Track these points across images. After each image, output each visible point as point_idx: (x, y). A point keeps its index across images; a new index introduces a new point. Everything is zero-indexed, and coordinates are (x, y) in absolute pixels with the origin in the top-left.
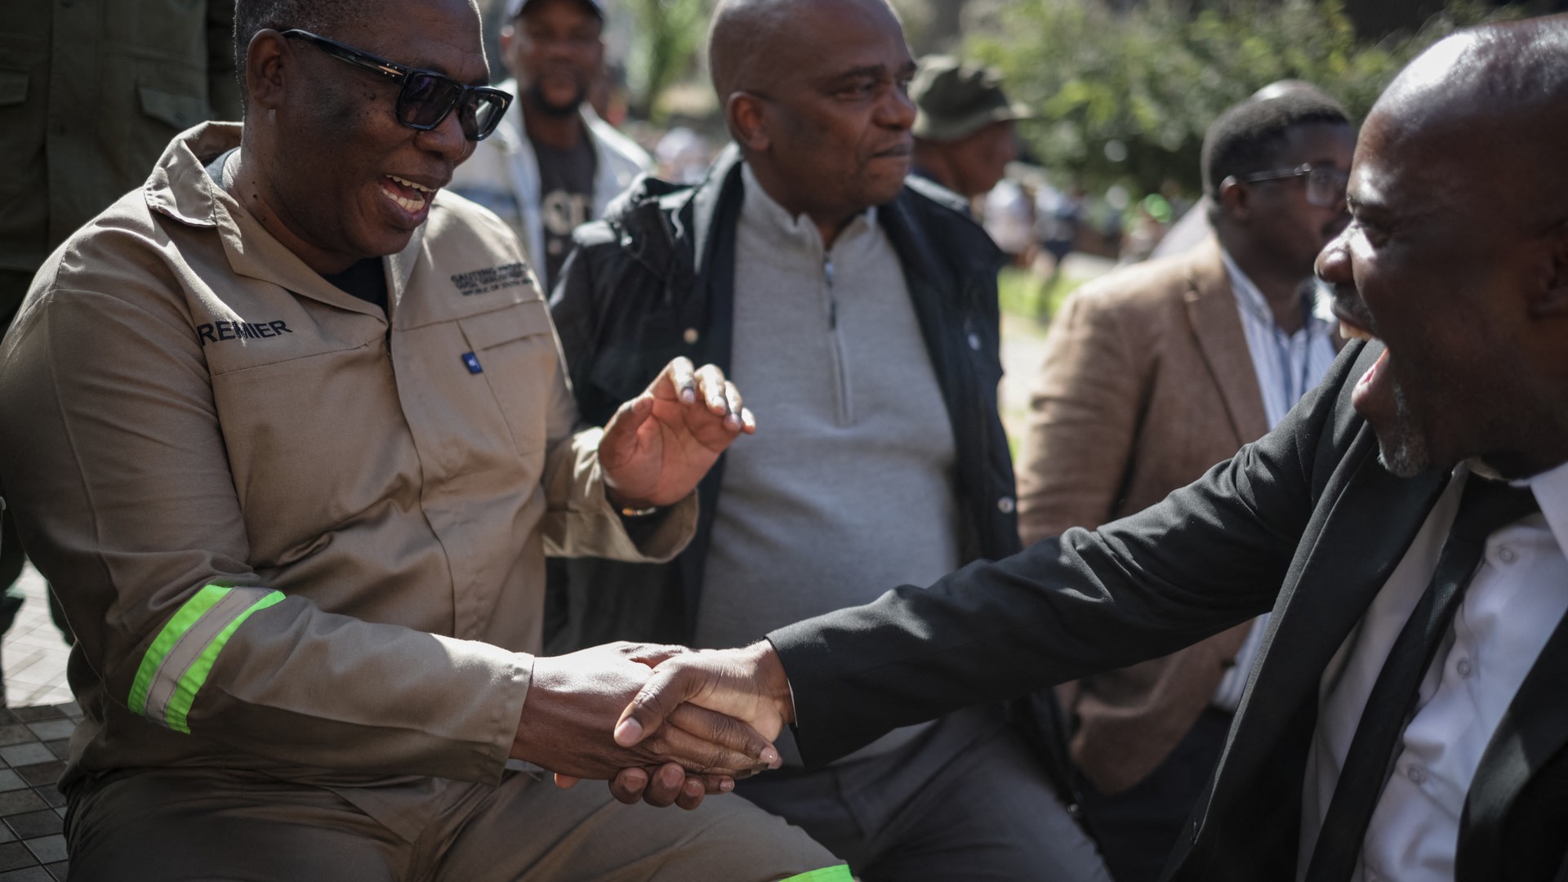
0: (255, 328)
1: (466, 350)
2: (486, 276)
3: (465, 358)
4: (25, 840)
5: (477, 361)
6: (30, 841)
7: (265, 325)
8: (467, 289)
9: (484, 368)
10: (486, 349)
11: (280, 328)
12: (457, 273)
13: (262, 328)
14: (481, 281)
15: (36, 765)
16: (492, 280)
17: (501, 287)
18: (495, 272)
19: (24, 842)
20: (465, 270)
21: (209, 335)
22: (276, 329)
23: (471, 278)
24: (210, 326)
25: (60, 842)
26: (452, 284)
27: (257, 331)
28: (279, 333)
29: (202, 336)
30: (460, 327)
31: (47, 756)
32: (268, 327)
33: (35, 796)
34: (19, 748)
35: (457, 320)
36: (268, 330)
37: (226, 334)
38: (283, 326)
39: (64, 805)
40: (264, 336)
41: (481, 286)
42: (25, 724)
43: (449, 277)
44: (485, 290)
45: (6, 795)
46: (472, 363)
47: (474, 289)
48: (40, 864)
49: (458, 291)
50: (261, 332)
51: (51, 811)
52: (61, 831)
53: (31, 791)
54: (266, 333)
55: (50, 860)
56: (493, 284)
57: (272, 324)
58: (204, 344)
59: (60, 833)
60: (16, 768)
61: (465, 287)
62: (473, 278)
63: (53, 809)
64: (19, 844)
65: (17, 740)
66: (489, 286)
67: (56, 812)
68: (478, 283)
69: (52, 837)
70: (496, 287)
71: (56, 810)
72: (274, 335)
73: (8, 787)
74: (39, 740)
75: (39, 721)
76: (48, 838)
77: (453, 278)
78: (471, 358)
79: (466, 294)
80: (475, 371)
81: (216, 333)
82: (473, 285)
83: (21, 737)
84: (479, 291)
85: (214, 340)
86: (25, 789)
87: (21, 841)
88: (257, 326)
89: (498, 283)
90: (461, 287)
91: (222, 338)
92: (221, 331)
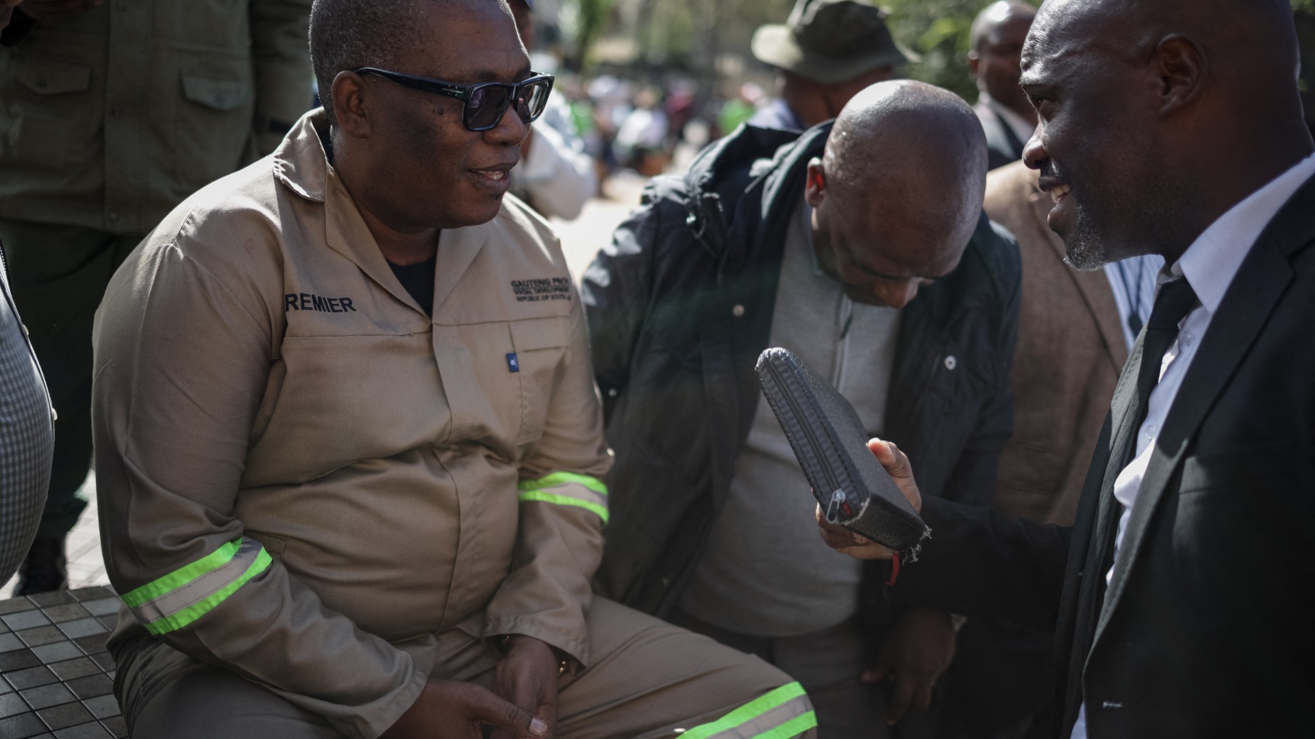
0: (327, 301)
1: (510, 350)
2: (542, 285)
3: (510, 357)
4: (82, 700)
5: (517, 361)
6: (88, 701)
7: (335, 300)
8: (522, 295)
9: (520, 368)
10: (527, 351)
11: (347, 305)
12: (516, 279)
13: (333, 302)
14: (535, 290)
15: (90, 637)
16: (545, 290)
17: (550, 298)
18: (549, 283)
19: (82, 702)
20: (523, 277)
21: (293, 303)
22: (344, 305)
23: (528, 285)
24: (295, 296)
25: (111, 700)
26: (511, 287)
27: (329, 305)
28: (346, 311)
29: (288, 302)
30: (509, 329)
31: (99, 630)
32: (338, 302)
33: (90, 663)
34: (75, 623)
35: (508, 321)
36: (337, 305)
37: (306, 305)
38: (350, 305)
39: (114, 670)
40: (334, 311)
41: (534, 295)
42: (80, 603)
43: (510, 281)
44: (537, 299)
45: (67, 663)
46: (513, 362)
47: (528, 295)
48: (96, 719)
49: (514, 296)
50: (332, 306)
51: (104, 675)
52: (112, 691)
53: (86, 659)
54: (335, 308)
55: (105, 716)
56: (545, 294)
57: (341, 300)
58: (288, 310)
59: (111, 693)
60: (76, 640)
61: (521, 292)
62: (530, 286)
63: (105, 673)
64: (78, 704)
65: (74, 617)
66: (541, 295)
67: (108, 676)
68: (532, 290)
69: (105, 697)
70: (547, 297)
71: (108, 674)
72: (341, 311)
73: (68, 657)
74: (92, 616)
75: (91, 600)
76: (102, 697)
77: (513, 283)
78: (513, 358)
79: (519, 299)
80: (513, 369)
81: (298, 303)
82: (528, 292)
83: (77, 614)
84: (531, 299)
85: (296, 308)
86: (81, 657)
87: (79, 701)
88: (330, 300)
89: (549, 294)
90: (516, 293)
91: (303, 308)
92: (303, 302)
